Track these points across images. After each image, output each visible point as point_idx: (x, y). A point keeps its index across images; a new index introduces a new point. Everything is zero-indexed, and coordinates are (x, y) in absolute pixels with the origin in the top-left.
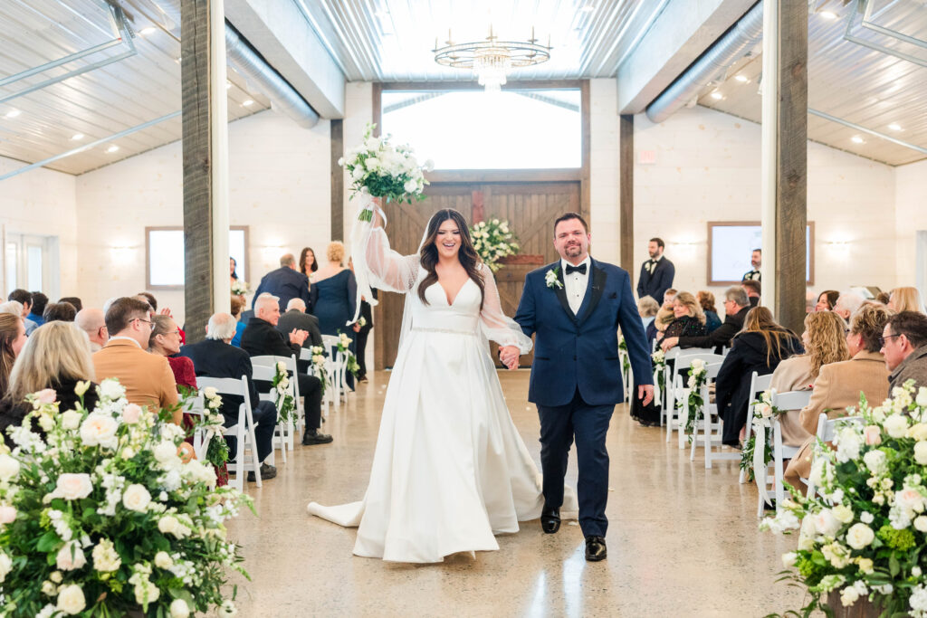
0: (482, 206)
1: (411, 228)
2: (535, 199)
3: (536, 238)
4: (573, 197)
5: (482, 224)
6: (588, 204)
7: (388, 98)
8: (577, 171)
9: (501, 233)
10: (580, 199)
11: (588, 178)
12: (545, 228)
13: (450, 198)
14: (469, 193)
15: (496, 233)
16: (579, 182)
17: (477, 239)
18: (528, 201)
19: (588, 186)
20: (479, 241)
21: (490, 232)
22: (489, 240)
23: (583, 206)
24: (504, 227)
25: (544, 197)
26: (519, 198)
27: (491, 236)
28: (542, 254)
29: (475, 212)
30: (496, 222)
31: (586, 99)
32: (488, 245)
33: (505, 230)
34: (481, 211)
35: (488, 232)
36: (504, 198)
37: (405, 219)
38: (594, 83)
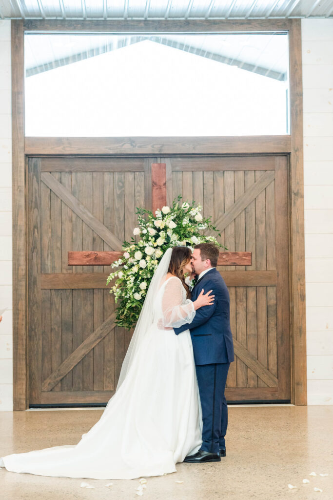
0: (165, 184)
1: (64, 217)
2: (229, 177)
3: (231, 230)
4: (280, 174)
5: (166, 210)
6: (301, 183)
7: (32, 42)
8: (285, 140)
9: (193, 221)
10: (289, 178)
11: (299, 149)
12: (243, 215)
13: (117, 176)
14: (141, 170)
15: (185, 222)
16: (287, 155)
17: (159, 230)
18: (220, 180)
19: (300, 159)
20: (162, 234)
21: (178, 219)
22: (175, 231)
23: (294, 188)
24: (197, 214)
25: (241, 174)
26: (209, 176)
27: (180, 226)
28: (249, 251)
29: (156, 192)
30: (185, 206)
31: (295, 47)
32: (174, 238)
33: (199, 218)
34: (164, 190)
35: (174, 220)
36: (188, 176)
37: (57, 204)
38: (306, 24)
